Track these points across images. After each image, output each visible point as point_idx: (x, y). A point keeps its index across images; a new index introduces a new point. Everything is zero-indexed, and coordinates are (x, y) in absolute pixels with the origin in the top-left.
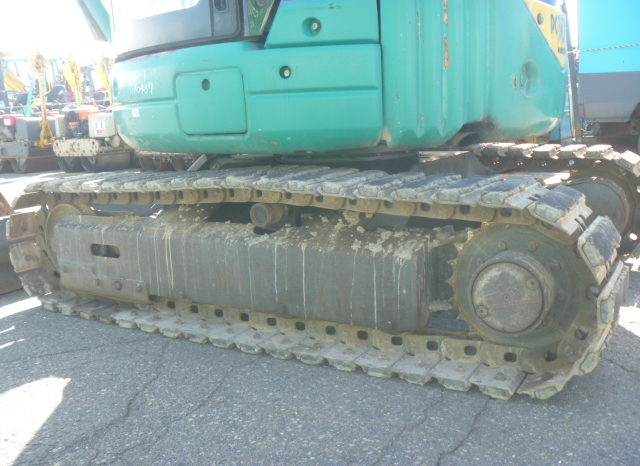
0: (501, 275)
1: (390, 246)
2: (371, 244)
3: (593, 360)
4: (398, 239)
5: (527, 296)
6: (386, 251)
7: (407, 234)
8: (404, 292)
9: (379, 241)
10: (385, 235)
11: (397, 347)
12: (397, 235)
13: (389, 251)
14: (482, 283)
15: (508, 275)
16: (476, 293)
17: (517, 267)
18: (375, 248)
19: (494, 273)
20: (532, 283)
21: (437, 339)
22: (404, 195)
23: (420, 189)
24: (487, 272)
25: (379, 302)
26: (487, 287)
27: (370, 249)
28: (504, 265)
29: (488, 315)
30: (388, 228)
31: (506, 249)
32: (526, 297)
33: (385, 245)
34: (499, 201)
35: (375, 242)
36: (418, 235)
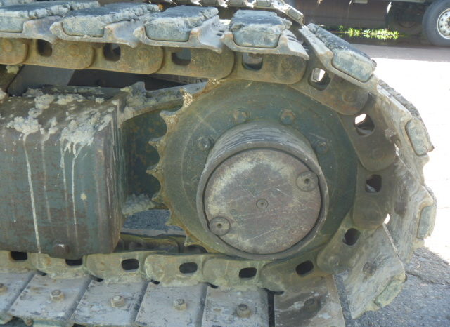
0: (255, 169)
1: (53, 122)
2: (19, 120)
3: (395, 289)
4: (64, 108)
5: (296, 200)
6: (47, 130)
7: (81, 99)
8: (83, 197)
9: (31, 113)
10: (42, 101)
11: (75, 269)
12: (62, 101)
13: (52, 131)
14: (222, 183)
15: (268, 168)
16: (211, 199)
17: (283, 156)
18: (26, 127)
19: (244, 165)
20: (307, 181)
21: (137, 255)
22: (78, 28)
23: (108, 17)
24: (231, 165)
25: (41, 214)
26: (231, 190)
27: (17, 128)
28: (261, 153)
29: (230, 230)
30: (47, 89)
31: (246, 122)
32: (295, 203)
33: (42, 121)
34: (267, 41)
35: (25, 115)
36: (99, 100)
